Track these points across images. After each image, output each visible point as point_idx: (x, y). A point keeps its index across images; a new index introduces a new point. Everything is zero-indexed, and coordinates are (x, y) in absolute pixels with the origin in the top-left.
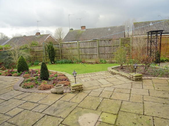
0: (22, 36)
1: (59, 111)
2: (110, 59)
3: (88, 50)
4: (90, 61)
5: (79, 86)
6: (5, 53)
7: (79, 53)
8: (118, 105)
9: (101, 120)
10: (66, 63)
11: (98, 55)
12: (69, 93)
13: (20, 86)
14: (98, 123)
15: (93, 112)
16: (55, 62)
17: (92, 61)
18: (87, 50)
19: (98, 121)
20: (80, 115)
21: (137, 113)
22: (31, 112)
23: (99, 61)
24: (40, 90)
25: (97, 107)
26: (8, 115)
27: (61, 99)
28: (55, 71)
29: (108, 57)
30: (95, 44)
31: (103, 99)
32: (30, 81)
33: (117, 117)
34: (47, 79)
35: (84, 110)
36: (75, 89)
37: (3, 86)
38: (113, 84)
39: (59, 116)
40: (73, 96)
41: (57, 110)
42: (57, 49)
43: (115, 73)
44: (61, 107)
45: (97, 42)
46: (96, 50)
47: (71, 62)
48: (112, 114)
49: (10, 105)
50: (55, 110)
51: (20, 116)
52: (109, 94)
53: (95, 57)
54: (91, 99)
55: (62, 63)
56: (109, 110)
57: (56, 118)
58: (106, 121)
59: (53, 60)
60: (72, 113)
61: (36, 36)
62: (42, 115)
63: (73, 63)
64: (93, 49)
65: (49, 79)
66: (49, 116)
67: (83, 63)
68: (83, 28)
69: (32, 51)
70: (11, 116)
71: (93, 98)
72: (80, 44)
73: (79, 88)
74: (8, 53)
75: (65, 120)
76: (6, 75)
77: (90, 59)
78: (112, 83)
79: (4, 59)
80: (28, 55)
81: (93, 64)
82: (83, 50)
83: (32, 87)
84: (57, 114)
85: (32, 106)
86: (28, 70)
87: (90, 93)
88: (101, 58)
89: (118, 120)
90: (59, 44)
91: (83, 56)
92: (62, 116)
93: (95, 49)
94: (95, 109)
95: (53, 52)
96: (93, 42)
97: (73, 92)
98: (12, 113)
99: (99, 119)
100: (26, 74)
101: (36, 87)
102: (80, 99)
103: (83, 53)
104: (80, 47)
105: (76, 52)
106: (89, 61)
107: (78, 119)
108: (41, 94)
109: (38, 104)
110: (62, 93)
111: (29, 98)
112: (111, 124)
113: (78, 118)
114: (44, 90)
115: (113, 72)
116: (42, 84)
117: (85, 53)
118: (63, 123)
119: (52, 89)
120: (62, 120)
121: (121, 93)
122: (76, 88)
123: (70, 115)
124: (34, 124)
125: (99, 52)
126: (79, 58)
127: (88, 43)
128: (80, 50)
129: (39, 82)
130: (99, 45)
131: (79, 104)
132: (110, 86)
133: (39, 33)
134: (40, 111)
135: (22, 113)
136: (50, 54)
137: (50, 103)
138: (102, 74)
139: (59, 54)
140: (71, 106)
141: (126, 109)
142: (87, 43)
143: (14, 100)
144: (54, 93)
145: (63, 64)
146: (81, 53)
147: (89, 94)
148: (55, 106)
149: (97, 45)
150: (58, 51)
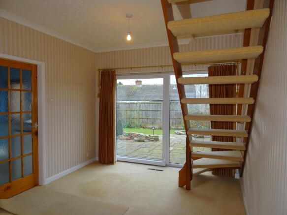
2: (176, 125)
3: (150, 113)
7: (139, 116)
11: (162, 120)
29: (174, 123)
30: (159, 106)
45: (162, 104)
46: (161, 113)
53: (158, 121)
63: (131, 128)
64: (156, 112)
67: (143, 128)
68: (138, 83)
72: (141, 105)
77: (152, 124)
82: (144, 112)
91: (143, 120)
93: (159, 112)
96: (157, 104)
103: (144, 117)
104: (141, 109)
105: (135, 114)
117: (146, 116)
126: (139, 123)
128: (141, 112)
142: (150, 105)
146: (141, 117)
149: (162, 108)
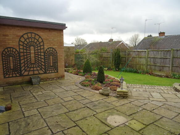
0: (99, 42)
1: (97, 107)
4: (160, 74)
5: (124, 92)
6: (79, 57)
7: (147, 62)
8: (155, 118)
9: (127, 124)
10: (131, 71)
11: (170, 68)
12: (114, 96)
13: (80, 83)
14: (124, 125)
15: (124, 117)
16: (120, 69)
17: (162, 74)
18: (158, 60)
19: (124, 124)
20: (111, 115)
21: (171, 131)
22: (78, 102)
23: (172, 75)
24: (92, 89)
25: (131, 114)
26: (63, 100)
27: (104, 100)
28: (113, 77)
30: (169, 54)
31: (142, 110)
32: (88, 81)
33: (145, 127)
34: (101, 82)
35: (118, 112)
36: (120, 95)
37: (69, 81)
38: (166, 100)
39: (95, 110)
40: (115, 100)
41: (96, 106)
42: (124, 56)
43: (179, 90)
44: (100, 105)
45: (171, 52)
46: (170, 61)
47: (136, 72)
48: (142, 123)
49: (67, 94)
50: (94, 106)
51: (70, 103)
52: (153, 108)
54: (130, 106)
55: (126, 71)
56: (142, 120)
57: (92, 111)
58: (131, 126)
59: (117, 67)
60: (106, 112)
61: (109, 42)
62: (83, 106)
63: (138, 73)
64: (165, 60)
65: (104, 82)
66: (88, 108)
67: (150, 74)
68: (161, 34)
69: (101, 57)
70: (64, 101)
71: (134, 106)
72: (150, 53)
73: (124, 94)
74: (81, 56)
75: (98, 114)
76: (75, 74)
77: (160, 71)
78: (166, 98)
79: (77, 61)
80: (96, 59)
81: (162, 77)
82: (152, 59)
83: (87, 86)
84: (94, 109)
85: (80, 98)
86: (91, 72)
87: (134, 101)
88: (174, 72)
89: (144, 129)
90: (127, 51)
91: (151, 66)
92: (97, 111)
93: (168, 59)
94: (128, 114)
95: (119, 59)
96: (167, 52)
97: (117, 97)
98: (66, 99)
99: (126, 122)
100: (88, 75)
101: (91, 87)
102: (120, 104)
103: (152, 64)
104: (150, 56)
105: (143, 61)
106: (157, 74)
107: (107, 117)
108: (92, 92)
109: (85, 98)
110: (107, 95)
111: (82, 93)
112: (135, 130)
113: (109, 116)
114: (96, 90)
115: (178, 88)
116: (96, 85)
117: (154, 63)
118: (95, 115)
119: (100, 90)
120: (95, 113)
121: (169, 110)
122: (120, 93)
123: (104, 112)
124: (76, 110)
125: (172, 64)
126: (147, 69)
127: (160, 52)
128: (149, 59)
129: (94, 83)
130: (173, 56)
131: (116, 107)
132: (160, 101)
133: (112, 40)
134: (84, 103)
135: (72, 101)
136: (115, 61)
137: (94, 100)
138: (162, 88)
139: (125, 62)
140: (108, 106)
141: (161, 124)
142: (158, 53)
143: (72, 92)
144: (101, 94)
145: (128, 72)
146: (149, 63)
147: (132, 102)
148: (96, 103)
149: (171, 55)
150: (124, 59)
